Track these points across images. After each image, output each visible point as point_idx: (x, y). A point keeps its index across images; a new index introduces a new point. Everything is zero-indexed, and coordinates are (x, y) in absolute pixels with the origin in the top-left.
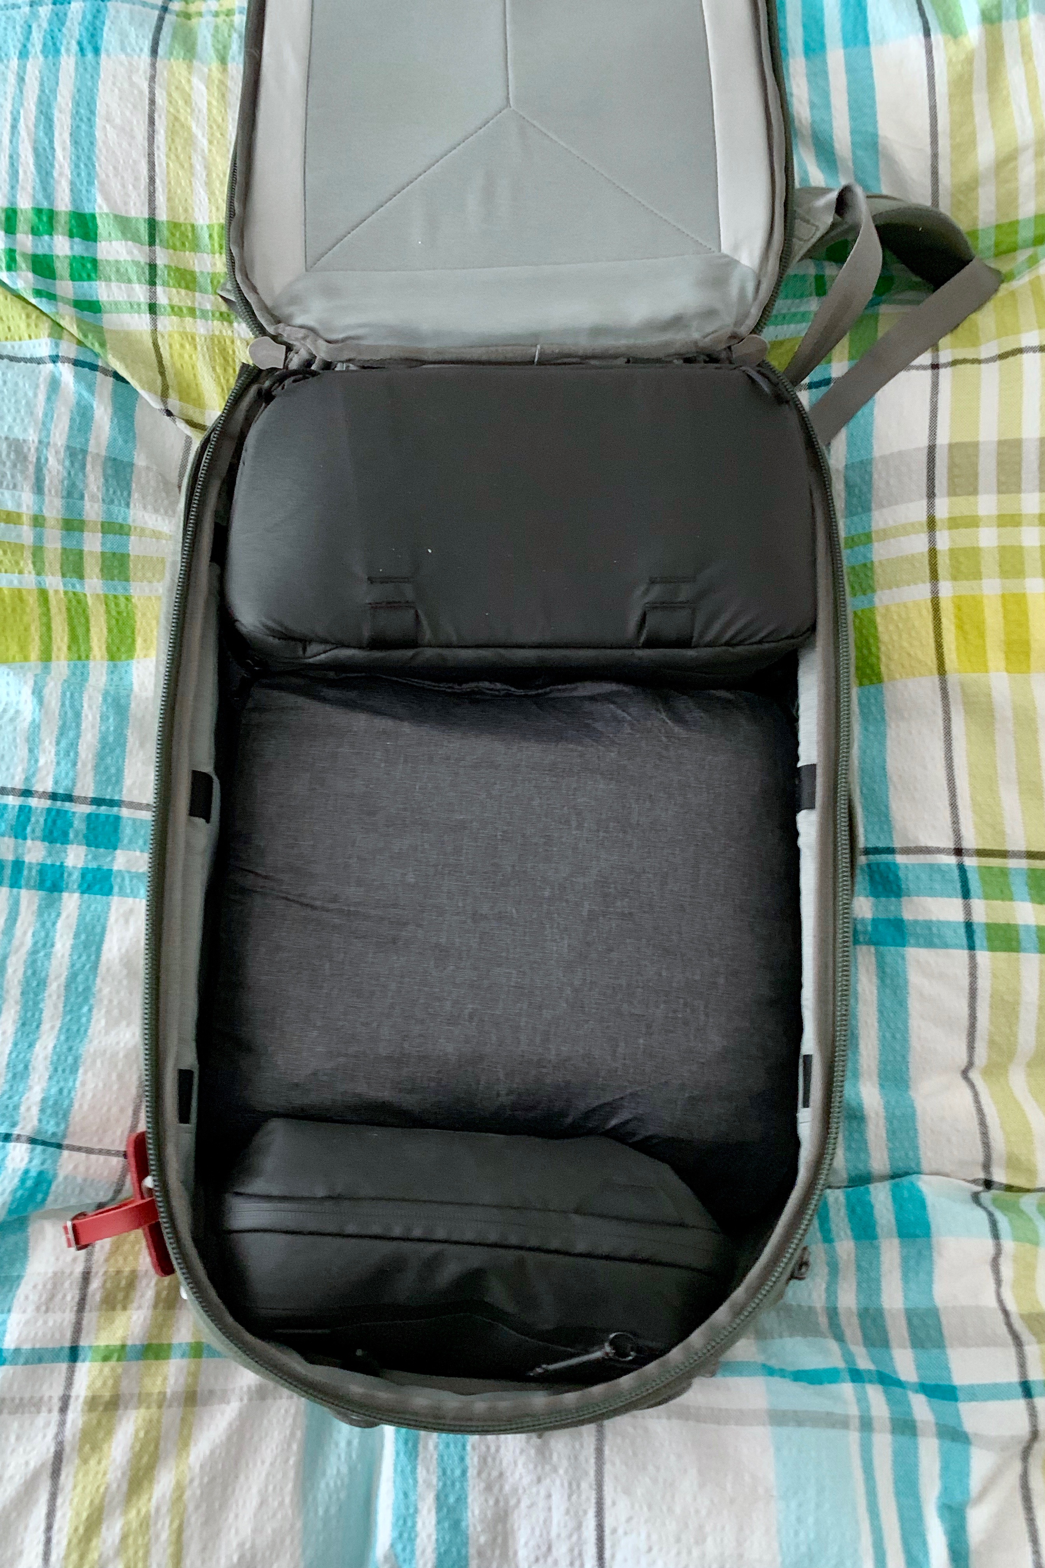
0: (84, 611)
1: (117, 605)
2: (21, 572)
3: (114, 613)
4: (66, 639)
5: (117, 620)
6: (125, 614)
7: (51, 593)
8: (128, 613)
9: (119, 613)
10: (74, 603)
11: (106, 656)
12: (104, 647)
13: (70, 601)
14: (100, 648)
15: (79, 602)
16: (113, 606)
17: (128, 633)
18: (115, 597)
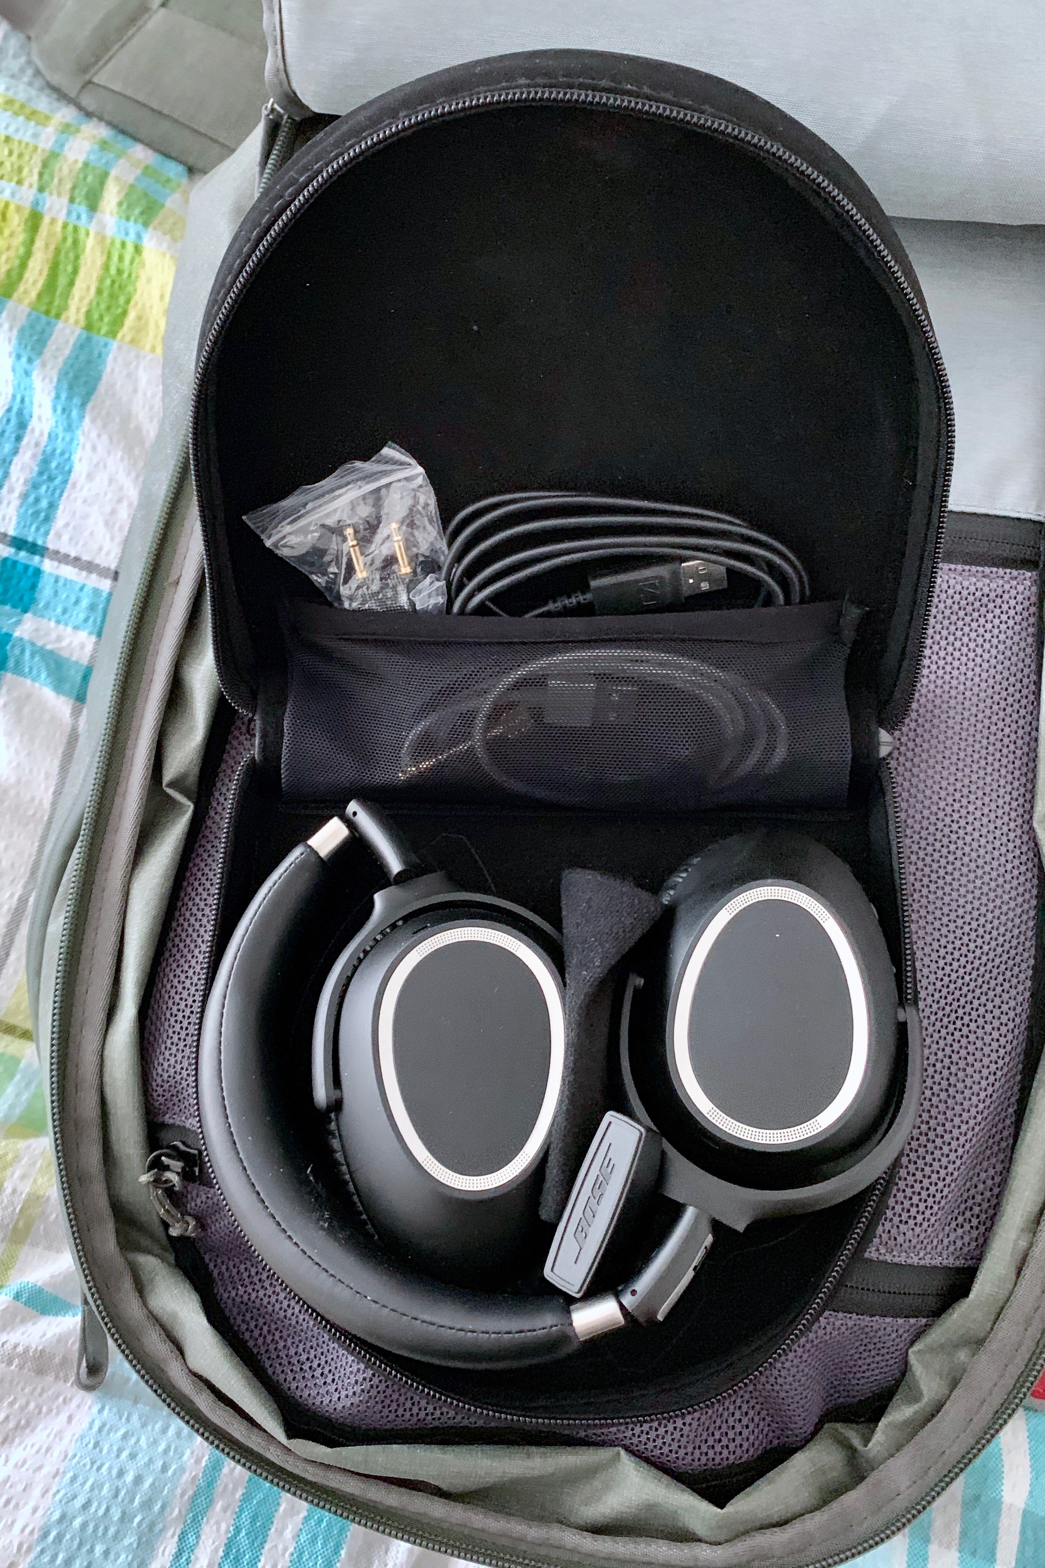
0: (77, 258)
1: (121, 258)
2: (19, 182)
3: (113, 271)
4: (39, 285)
5: (113, 282)
6: (125, 275)
7: (46, 220)
8: (130, 275)
9: (120, 272)
10: (70, 241)
11: (82, 323)
12: (84, 310)
13: (65, 239)
14: (78, 310)
15: (75, 242)
16: (115, 259)
17: (122, 300)
18: (123, 245)
